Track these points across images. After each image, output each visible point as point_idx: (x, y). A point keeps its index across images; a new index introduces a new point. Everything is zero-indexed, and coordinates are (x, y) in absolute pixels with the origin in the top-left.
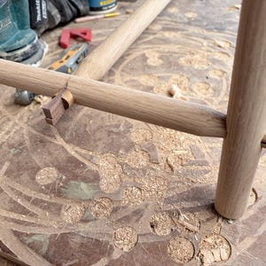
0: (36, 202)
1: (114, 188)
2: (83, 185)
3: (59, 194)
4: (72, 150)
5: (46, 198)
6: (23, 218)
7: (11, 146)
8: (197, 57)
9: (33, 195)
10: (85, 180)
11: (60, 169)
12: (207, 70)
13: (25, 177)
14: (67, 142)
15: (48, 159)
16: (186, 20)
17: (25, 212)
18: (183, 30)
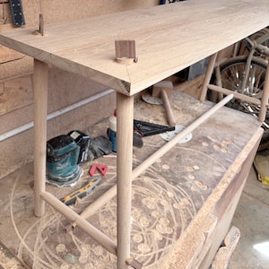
0: (53, 259)
1: (84, 262)
2: (73, 257)
3: (63, 258)
4: (74, 238)
5: (57, 258)
6: (47, 264)
7: (51, 229)
8: (153, 200)
9: (53, 255)
10: (75, 255)
11: (66, 246)
12: (153, 210)
13: (52, 246)
14: (74, 234)
15: (63, 240)
16: (160, 171)
17: (48, 262)
18: (155, 178)
